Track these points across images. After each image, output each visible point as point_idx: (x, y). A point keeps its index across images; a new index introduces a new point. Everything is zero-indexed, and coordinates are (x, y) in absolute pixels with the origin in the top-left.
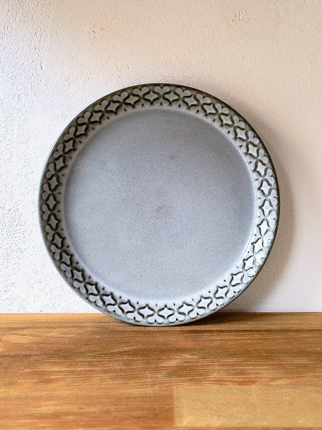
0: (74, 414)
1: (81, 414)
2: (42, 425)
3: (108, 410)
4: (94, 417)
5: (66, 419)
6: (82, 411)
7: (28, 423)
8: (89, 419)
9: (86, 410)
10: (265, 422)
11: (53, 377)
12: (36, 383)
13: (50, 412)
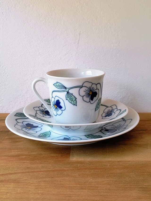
0: (26, 155)
1: (29, 155)
2: (11, 159)
3: (41, 154)
4: (34, 156)
5: (22, 157)
6: (30, 154)
7: (5, 158)
8: (32, 157)
9: (31, 154)
10: (110, 159)
11: (18, 140)
12: (10, 143)
13: (15, 154)
